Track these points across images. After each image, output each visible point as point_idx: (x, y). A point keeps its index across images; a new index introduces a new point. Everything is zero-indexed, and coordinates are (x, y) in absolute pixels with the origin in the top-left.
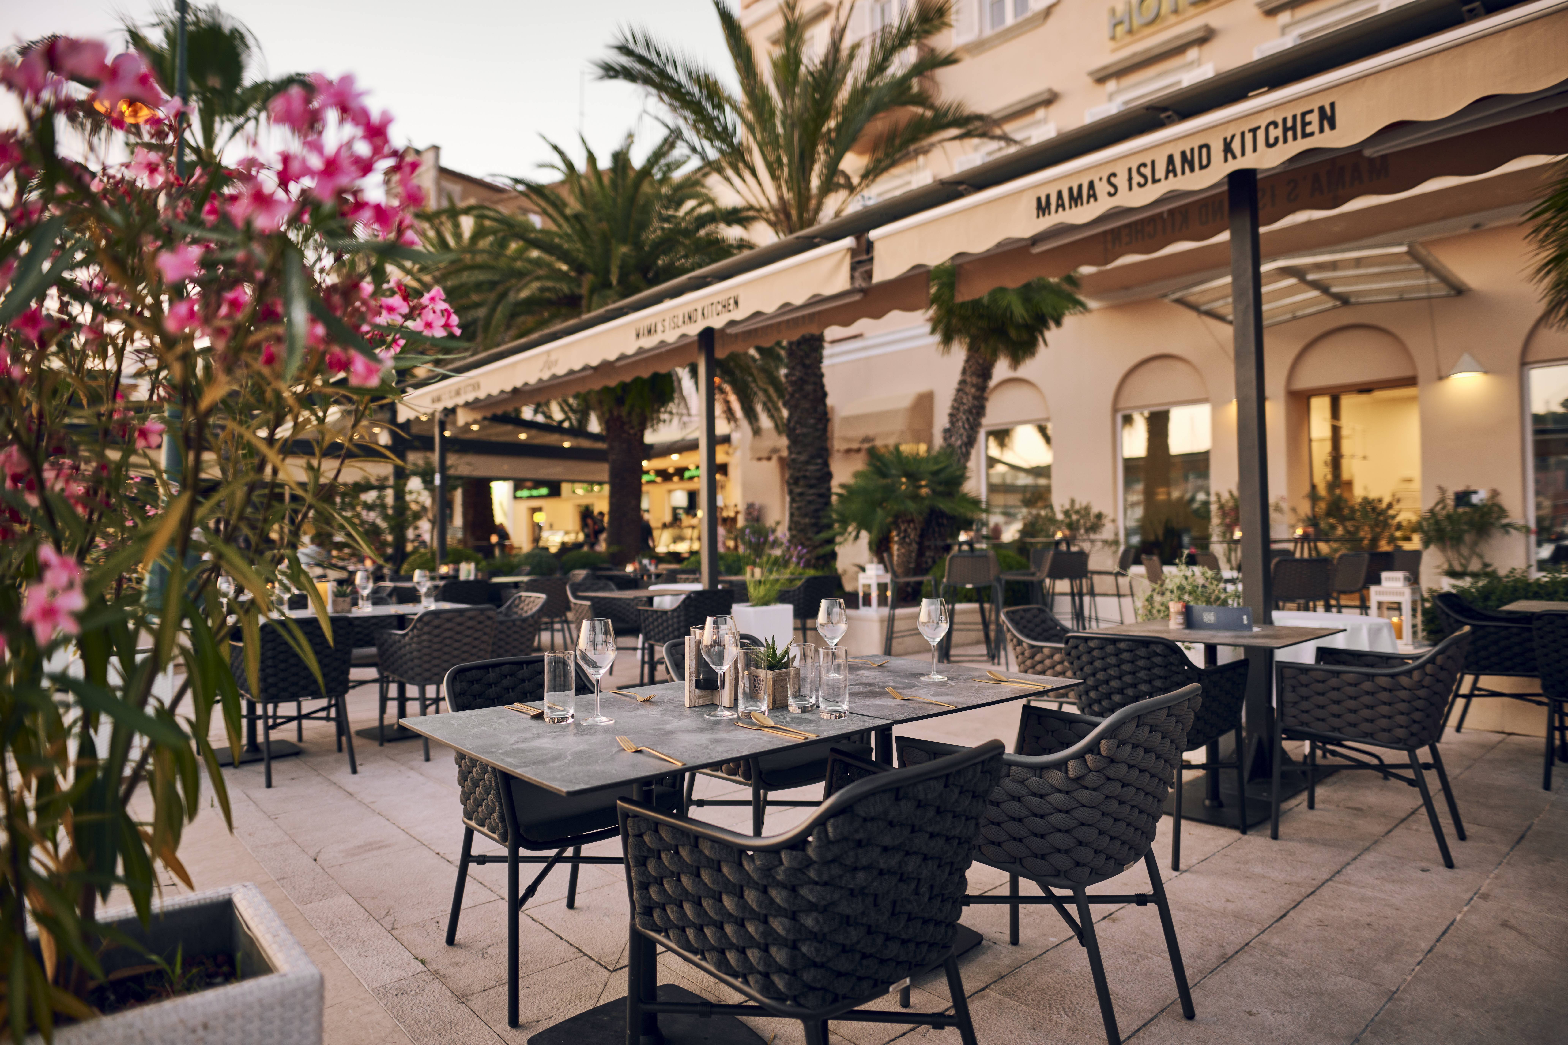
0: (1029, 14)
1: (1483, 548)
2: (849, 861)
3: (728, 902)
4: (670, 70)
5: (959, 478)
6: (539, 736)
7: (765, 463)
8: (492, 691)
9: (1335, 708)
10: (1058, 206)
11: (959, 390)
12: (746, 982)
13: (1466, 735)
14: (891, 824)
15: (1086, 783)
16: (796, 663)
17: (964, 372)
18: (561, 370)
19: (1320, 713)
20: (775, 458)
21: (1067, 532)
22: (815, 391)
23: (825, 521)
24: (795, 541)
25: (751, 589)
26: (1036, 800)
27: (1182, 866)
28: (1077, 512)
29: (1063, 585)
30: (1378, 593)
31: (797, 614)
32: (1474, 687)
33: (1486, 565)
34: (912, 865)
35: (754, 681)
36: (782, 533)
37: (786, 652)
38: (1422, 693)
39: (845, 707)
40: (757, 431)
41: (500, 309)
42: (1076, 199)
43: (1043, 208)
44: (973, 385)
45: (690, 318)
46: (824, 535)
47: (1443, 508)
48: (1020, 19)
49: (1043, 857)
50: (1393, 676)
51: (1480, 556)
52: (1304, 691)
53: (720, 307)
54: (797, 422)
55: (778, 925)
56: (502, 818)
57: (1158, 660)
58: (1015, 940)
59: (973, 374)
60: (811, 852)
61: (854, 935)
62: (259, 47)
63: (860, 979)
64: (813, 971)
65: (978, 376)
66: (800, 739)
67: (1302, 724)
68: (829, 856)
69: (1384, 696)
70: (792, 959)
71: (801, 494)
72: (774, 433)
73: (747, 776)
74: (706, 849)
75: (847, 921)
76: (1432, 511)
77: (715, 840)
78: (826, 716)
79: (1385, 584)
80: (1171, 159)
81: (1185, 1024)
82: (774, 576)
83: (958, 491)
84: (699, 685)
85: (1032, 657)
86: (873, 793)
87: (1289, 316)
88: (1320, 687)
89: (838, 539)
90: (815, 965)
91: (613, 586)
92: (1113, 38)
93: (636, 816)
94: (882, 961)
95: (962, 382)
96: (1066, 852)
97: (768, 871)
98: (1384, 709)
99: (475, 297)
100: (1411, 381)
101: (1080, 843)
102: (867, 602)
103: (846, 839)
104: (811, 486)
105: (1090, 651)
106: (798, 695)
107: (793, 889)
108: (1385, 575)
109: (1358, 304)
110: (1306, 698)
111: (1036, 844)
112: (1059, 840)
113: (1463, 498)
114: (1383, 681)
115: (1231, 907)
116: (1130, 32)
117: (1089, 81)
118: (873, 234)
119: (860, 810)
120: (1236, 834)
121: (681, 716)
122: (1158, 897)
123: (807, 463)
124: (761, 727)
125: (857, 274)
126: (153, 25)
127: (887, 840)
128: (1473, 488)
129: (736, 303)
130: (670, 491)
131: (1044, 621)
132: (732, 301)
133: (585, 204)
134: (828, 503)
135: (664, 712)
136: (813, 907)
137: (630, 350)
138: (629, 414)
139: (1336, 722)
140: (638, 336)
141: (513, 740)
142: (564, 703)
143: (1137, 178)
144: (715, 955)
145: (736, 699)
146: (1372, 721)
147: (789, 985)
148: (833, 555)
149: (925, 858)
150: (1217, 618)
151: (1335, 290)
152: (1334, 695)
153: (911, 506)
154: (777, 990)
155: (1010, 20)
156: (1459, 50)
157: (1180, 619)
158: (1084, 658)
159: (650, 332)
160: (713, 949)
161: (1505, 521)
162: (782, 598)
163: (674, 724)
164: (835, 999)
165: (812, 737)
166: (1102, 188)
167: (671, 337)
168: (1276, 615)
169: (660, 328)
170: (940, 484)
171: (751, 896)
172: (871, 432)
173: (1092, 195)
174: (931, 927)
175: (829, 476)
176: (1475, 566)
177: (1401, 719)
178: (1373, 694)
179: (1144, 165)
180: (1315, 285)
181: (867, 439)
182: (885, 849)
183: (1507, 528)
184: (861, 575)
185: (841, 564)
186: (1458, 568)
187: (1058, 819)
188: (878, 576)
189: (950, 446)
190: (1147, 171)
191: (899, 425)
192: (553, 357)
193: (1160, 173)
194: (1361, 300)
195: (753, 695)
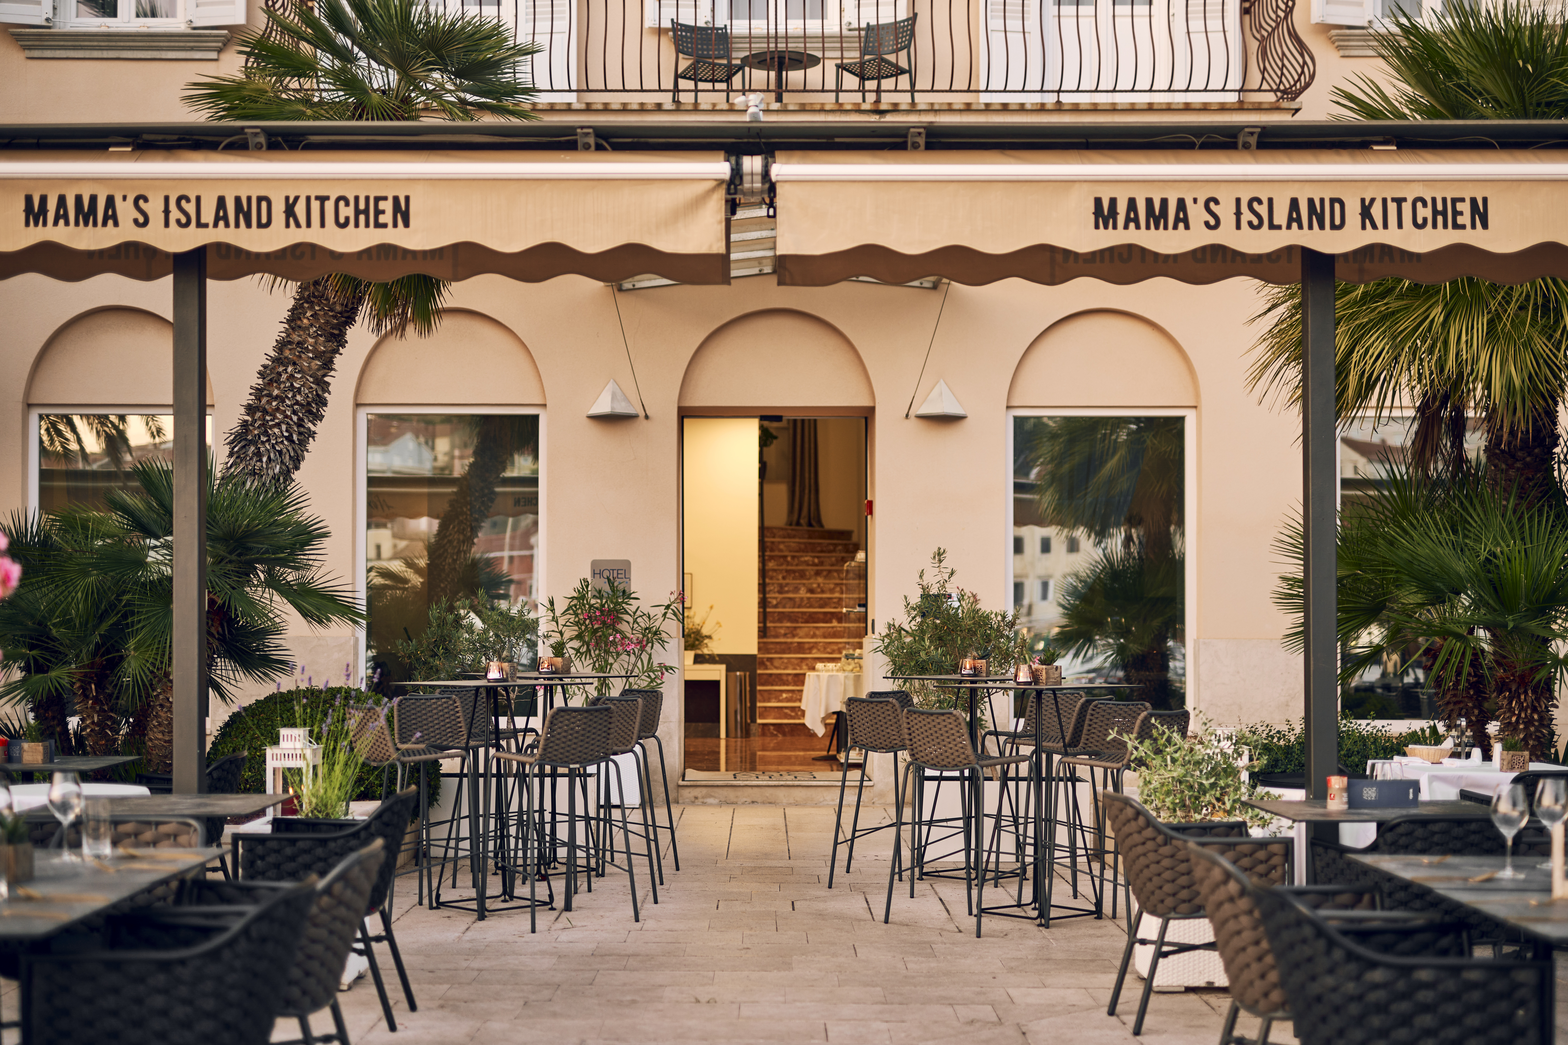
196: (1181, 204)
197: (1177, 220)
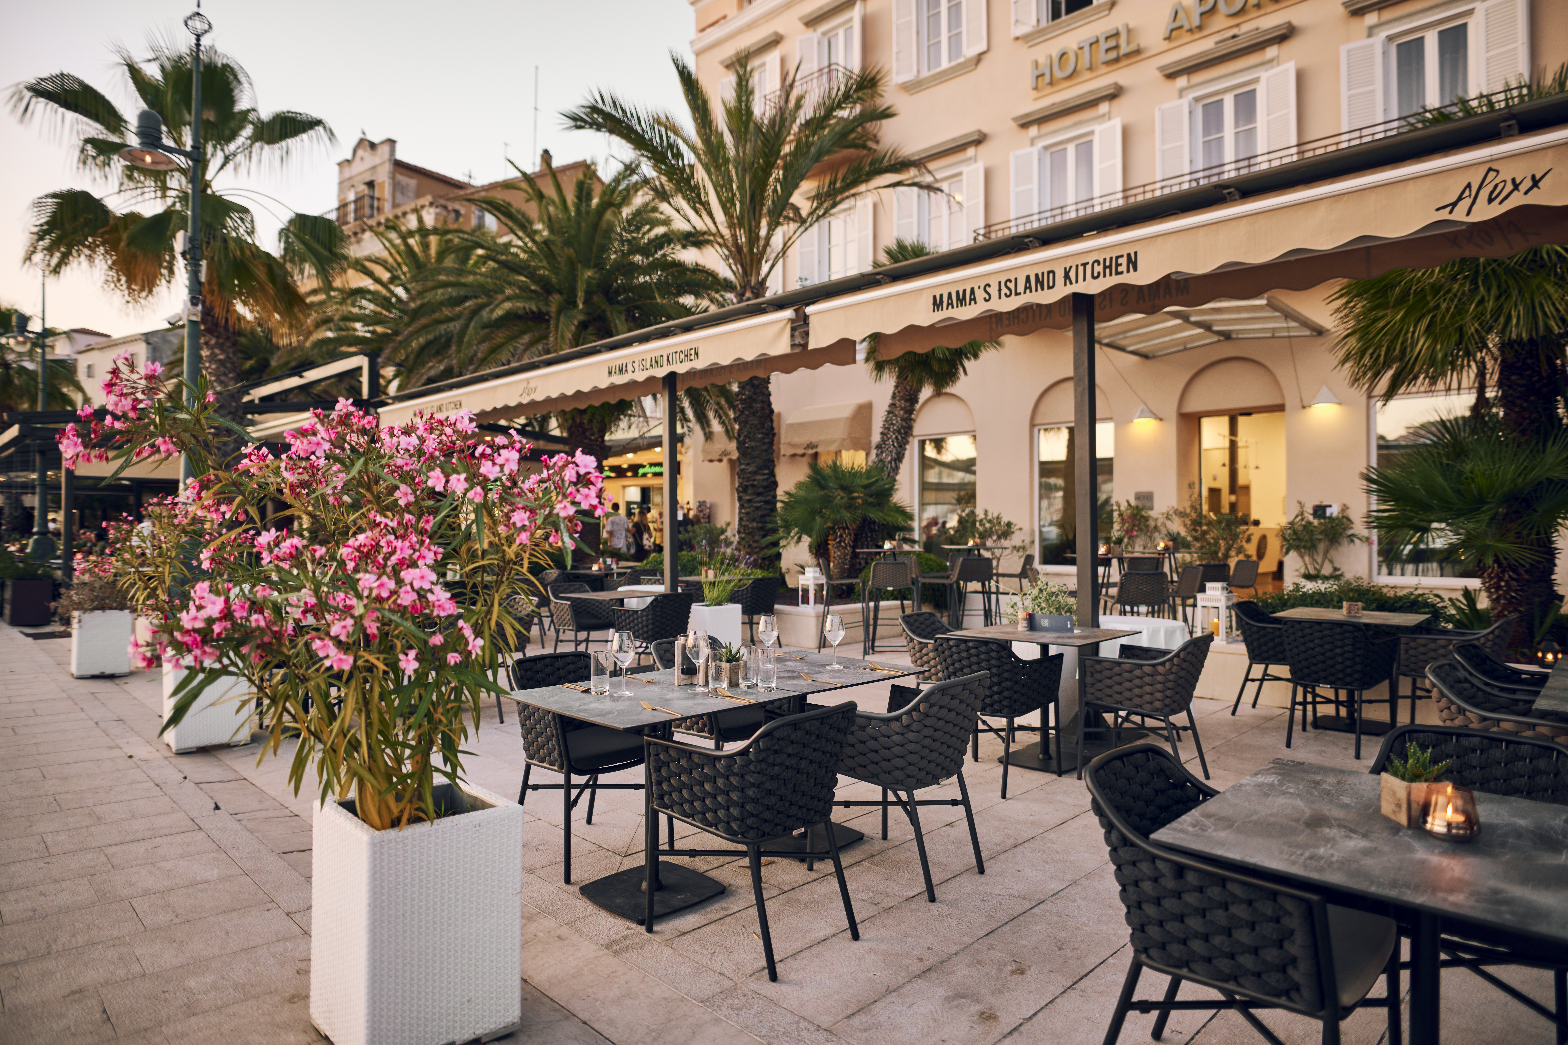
0: (961, 60)
1: (1333, 553)
2: (771, 760)
3: (707, 786)
4: (634, 122)
5: (888, 491)
6: (590, 702)
7: (716, 463)
8: (540, 676)
9: (1118, 688)
10: (948, 304)
11: (889, 412)
12: (717, 829)
13: (1260, 710)
14: (792, 742)
15: (912, 728)
16: (744, 658)
17: (894, 396)
18: (539, 397)
19: (1108, 691)
20: (725, 459)
21: (978, 540)
22: (763, 408)
23: (770, 526)
24: (743, 543)
25: (706, 591)
26: (886, 739)
27: (1008, 796)
28: (990, 521)
29: (974, 585)
30: (1202, 600)
31: (744, 612)
32: (1265, 673)
33: (1336, 569)
34: (804, 764)
35: (718, 670)
36: (732, 534)
37: (738, 651)
38: (1171, 677)
39: (774, 685)
40: (709, 436)
41: (472, 325)
42: (961, 301)
43: (937, 304)
44: (902, 409)
45: (657, 362)
46: (770, 539)
47: (1302, 519)
48: (954, 63)
49: (889, 773)
50: (1154, 666)
51: (1331, 562)
52: (1098, 676)
53: (682, 356)
54: (746, 436)
55: (734, 796)
56: (560, 755)
57: (993, 654)
58: (885, 837)
59: (902, 398)
60: (751, 756)
61: (773, 800)
62: (251, 84)
63: (776, 825)
64: (752, 819)
65: (906, 401)
66: (746, 703)
67: (1097, 699)
68: (761, 758)
69: (1148, 679)
70: (742, 813)
71: (749, 501)
72: (724, 438)
73: (711, 732)
74: (696, 759)
75: (769, 792)
76: (1292, 523)
77: (700, 754)
78: (762, 690)
79: (1209, 592)
80: (1028, 278)
81: (978, 876)
82: (726, 577)
83: (889, 501)
84: (683, 672)
85: (920, 651)
86: (783, 726)
87: (1181, 348)
88: (1108, 673)
89: (782, 543)
90: (753, 815)
91: (587, 588)
92: (1036, 88)
93: (655, 744)
94: (788, 816)
95: (892, 405)
96: (902, 769)
97: (729, 767)
98: (1148, 689)
99: (447, 312)
100: (1280, 408)
101: (910, 764)
102: (806, 601)
103: (768, 749)
104: (758, 494)
105: (950, 648)
106: (745, 678)
107: (742, 776)
108: (1209, 585)
109: (1237, 339)
110: (1100, 681)
111: (885, 765)
112: (897, 762)
113: (1320, 511)
114: (1147, 669)
115: (1032, 818)
116: (1051, 83)
117: (1014, 125)
118: (809, 310)
119: (776, 734)
120: (1055, 776)
121: (673, 691)
122: (965, 801)
123: (755, 473)
124: (723, 697)
125: (797, 334)
126: (149, 61)
127: (790, 750)
128: (1325, 503)
129: (697, 354)
130: (624, 487)
131: (933, 623)
132: (693, 352)
133: (552, 230)
134: (774, 509)
135: (662, 688)
136: (752, 785)
137: (603, 385)
138: (591, 421)
139: (1118, 697)
140: (610, 373)
141: (578, 704)
142: (602, 683)
143: (1004, 290)
144: (700, 816)
145: (707, 681)
146: (1141, 697)
147: (740, 827)
148: (778, 556)
149: (811, 762)
150: (1050, 623)
151: (1216, 328)
152: (1117, 679)
153: (846, 515)
154: (734, 830)
155: (945, 64)
156: (1215, 226)
157: (1025, 623)
158: (947, 653)
159: (621, 371)
160: (699, 813)
161: (1350, 532)
162: (733, 598)
163: (670, 695)
164: (763, 835)
165: (754, 702)
166: (980, 294)
167: (641, 377)
168: (1102, 619)
169: (630, 368)
170: (871, 496)
171: (720, 782)
172: (814, 439)
173: (973, 299)
174: (815, 801)
175: (775, 484)
176: (1327, 570)
177: (1158, 695)
178: (1141, 678)
179: (1010, 281)
180: (1198, 324)
181: (810, 446)
182: (789, 755)
183: (1351, 538)
184: (801, 577)
185: (784, 564)
186: (1312, 572)
187: (897, 750)
188: (815, 578)
189: (881, 461)
190: (1011, 285)
191: (840, 433)
192: (532, 385)
193: (1021, 289)
194: (1240, 336)
195: (718, 678)
196: (972, 290)
197: (971, 300)
